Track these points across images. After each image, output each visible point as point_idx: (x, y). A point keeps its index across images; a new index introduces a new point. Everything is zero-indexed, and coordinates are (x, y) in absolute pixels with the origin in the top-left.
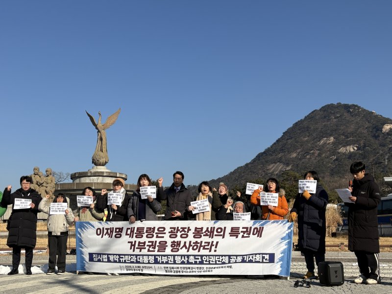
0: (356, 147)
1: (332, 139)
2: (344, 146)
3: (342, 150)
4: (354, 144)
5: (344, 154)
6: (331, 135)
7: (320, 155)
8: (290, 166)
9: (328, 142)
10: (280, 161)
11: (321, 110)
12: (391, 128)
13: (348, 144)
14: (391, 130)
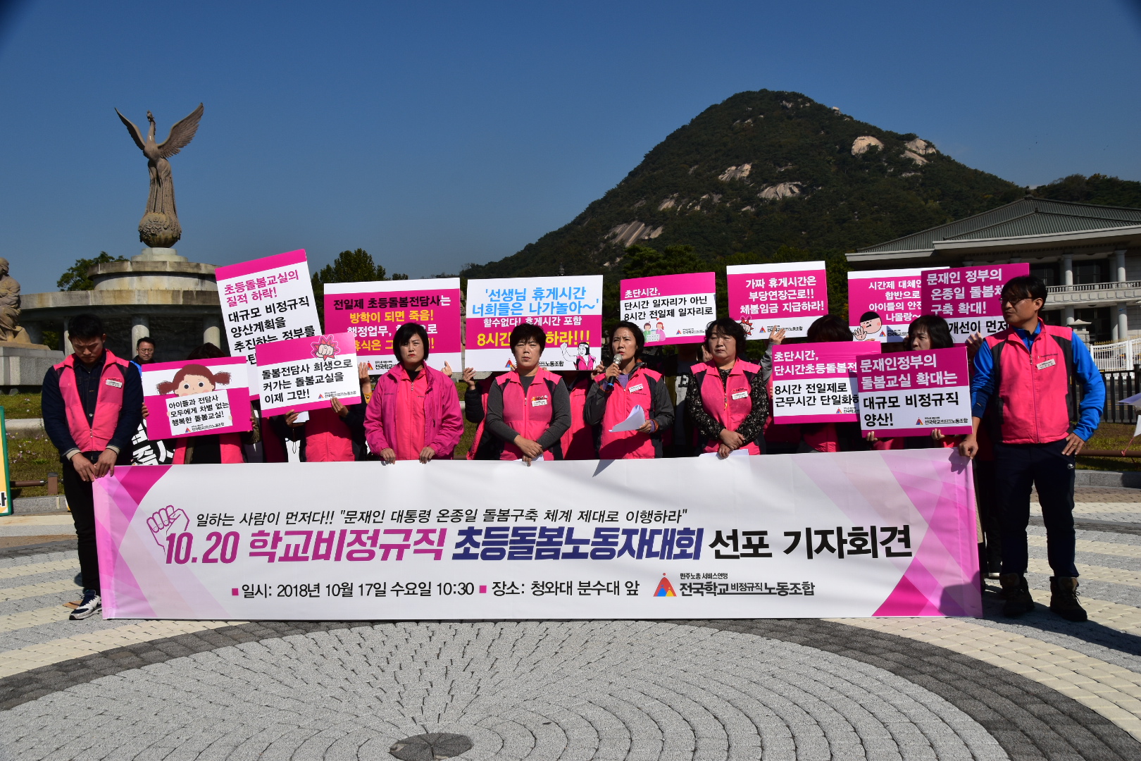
0: (797, 186)
1: (747, 167)
2: (772, 184)
3: (768, 193)
4: (791, 180)
5: (773, 202)
6: (746, 161)
8: (660, 229)
9: (739, 175)
10: (638, 217)
11: (724, 104)
12: (873, 144)
13: (782, 179)
14: (871, 148)
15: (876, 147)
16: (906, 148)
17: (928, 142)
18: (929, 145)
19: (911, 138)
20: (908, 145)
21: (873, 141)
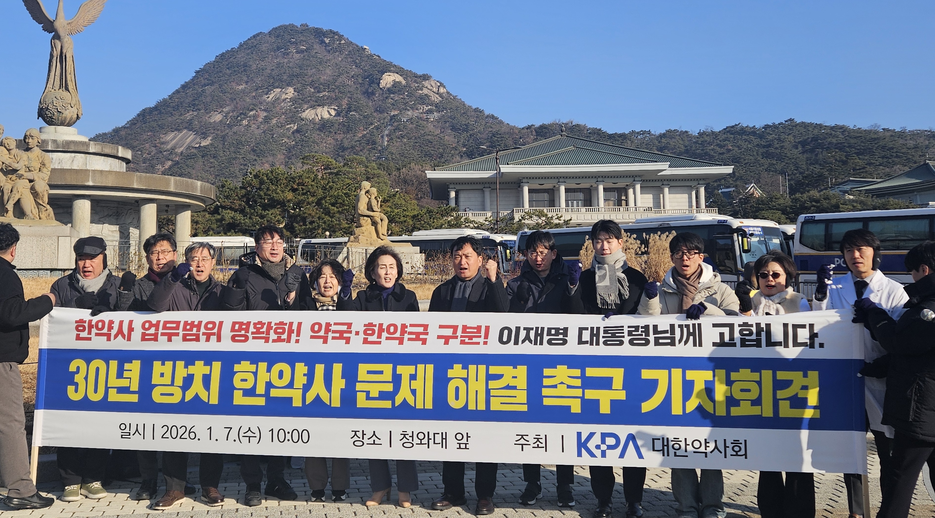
0: (334, 109)
1: (291, 91)
2: (313, 107)
3: (309, 114)
4: (330, 104)
5: (312, 121)
6: (289, 85)
7: (267, 119)
8: (210, 138)
9: (284, 96)
10: (189, 126)
11: (270, 33)
12: (397, 80)
13: (320, 103)
14: (396, 84)
15: (400, 83)
16: (423, 86)
17: (441, 83)
19: (426, 77)
20: (426, 83)
21: (398, 78)
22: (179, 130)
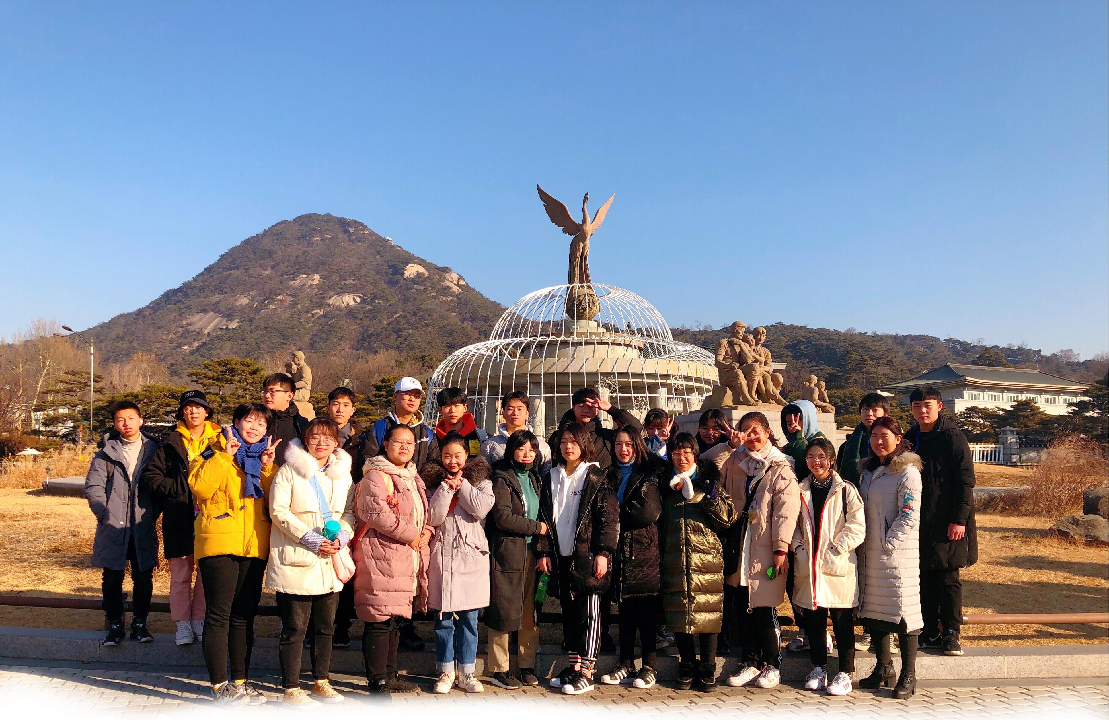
0: (360, 297)
1: (317, 276)
2: (338, 294)
3: (335, 301)
4: (355, 292)
5: (338, 308)
6: (316, 272)
7: (294, 304)
8: (236, 321)
9: (309, 283)
10: (216, 308)
11: (295, 221)
12: (420, 271)
13: (345, 290)
14: (419, 275)
15: (423, 274)
16: (445, 278)
17: (460, 276)
18: (461, 278)
19: (446, 270)
20: (447, 275)
21: (421, 269)
22: (205, 312)
